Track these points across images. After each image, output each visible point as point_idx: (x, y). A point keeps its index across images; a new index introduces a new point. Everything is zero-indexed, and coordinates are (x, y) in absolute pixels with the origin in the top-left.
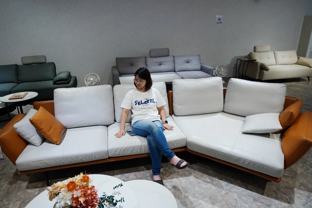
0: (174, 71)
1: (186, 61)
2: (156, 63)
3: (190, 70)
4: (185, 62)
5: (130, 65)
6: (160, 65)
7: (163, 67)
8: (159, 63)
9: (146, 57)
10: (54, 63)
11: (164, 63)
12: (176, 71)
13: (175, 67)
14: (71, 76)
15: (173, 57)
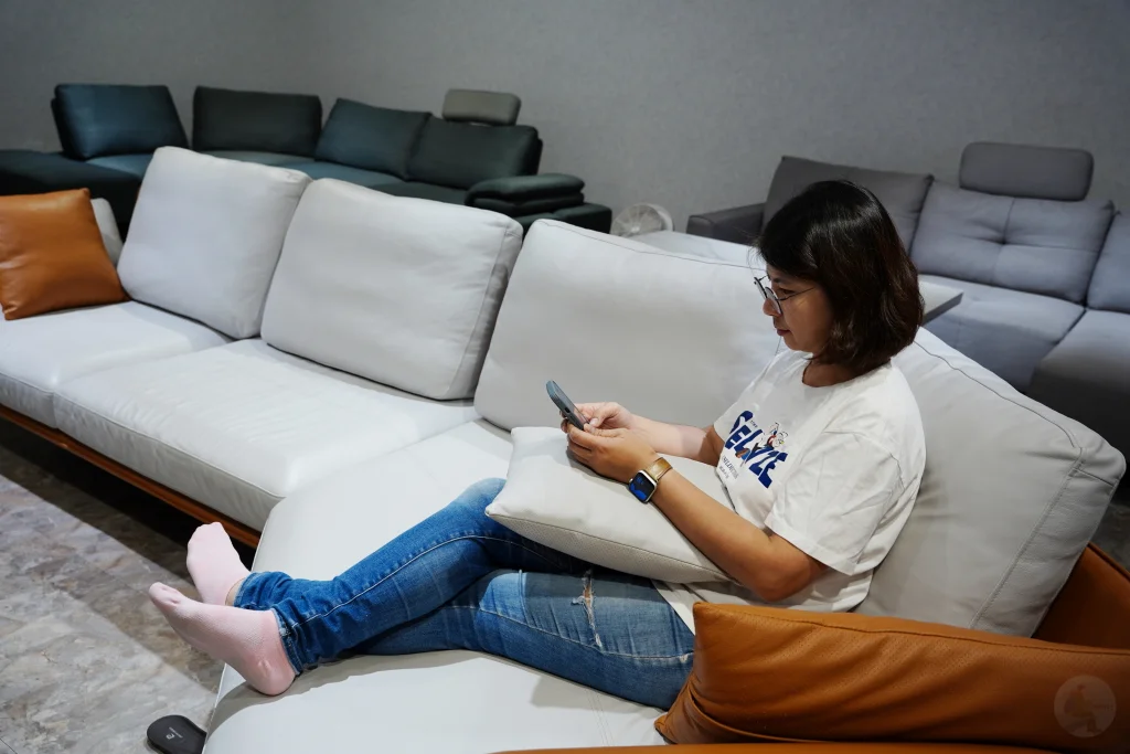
0: (1076, 296)
2: (977, 222)
6: (1003, 242)
7: (1009, 260)
8: (995, 229)
9: (930, 180)
10: (533, 132)
11: (1029, 238)
12: (1091, 302)
13: (1095, 278)
14: (586, 200)
15: (1107, 214)
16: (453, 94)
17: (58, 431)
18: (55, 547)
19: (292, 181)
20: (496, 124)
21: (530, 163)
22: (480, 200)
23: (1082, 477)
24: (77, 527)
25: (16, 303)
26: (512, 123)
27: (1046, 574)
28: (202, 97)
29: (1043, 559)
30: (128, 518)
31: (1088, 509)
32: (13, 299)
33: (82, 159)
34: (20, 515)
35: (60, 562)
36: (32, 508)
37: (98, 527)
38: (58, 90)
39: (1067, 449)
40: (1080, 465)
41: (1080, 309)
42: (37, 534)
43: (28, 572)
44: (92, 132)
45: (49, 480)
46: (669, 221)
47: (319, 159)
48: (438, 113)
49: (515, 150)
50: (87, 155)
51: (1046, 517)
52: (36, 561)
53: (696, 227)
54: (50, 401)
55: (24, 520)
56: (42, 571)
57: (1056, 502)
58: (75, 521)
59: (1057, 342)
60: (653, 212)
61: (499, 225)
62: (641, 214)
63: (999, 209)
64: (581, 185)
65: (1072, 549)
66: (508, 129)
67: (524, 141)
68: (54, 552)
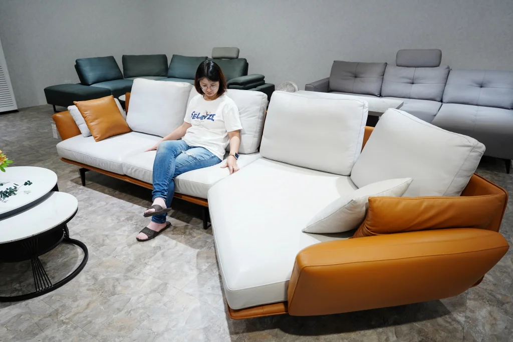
0: (439, 99)
1: (478, 84)
2: (403, 77)
3: (480, 104)
4: (475, 85)
5: (353, 75)
6: (413, 83)
7: (415, 89)
8: (410, 79)
9: (386, 64)
10: (245, 60)
11: (421, 81)
12: (444, 101)
13: (445, 92)
14: (266, 82)
15: (447, 70)
16: (215, 49)
17: (125, 175)
18: (128, 212)
19: (185, 86)
20: (231, 58)
21: (245, 72)
22: (230, 86)
23: (474, 152)
24: (133, 206)
25: (99, 136)
26: (237, 58)
27: (463, 181)
28: (125, 58)
29: (462, 177)
30: (147, 202)
31: (475, 161)
32: (97, 134)
33: (89, 85)
34: (112, 204)
35: (133, 217)
36: (116, 201)
37: (139, 205)
38: (76, 61)
39: (468, 144)
40: (473, 148)
41: (441, 103)
42: (121, 209)
43: (123, 221)
44: (90, 75)
45: (117, 192)
46: (296, 87)
47: (169, 77)
48: (210, 57)
49: (239, 68)
50: (90, 83)
51: (463, 165)
52: (124, 217)
53: (308, 88)
54: (121, 166)
55: (115, 205)
56: (128, 219)
57: (466, 160)
58: (131, 204)
59: (435, 115)
60: (291, 85)
61: (260, 95)
62: (286, 85)
63: (411, 72)
64: (264, 77)
65: (470, 174)
66: (237, 59)
67: (242, 64)
68: (129, 214)
